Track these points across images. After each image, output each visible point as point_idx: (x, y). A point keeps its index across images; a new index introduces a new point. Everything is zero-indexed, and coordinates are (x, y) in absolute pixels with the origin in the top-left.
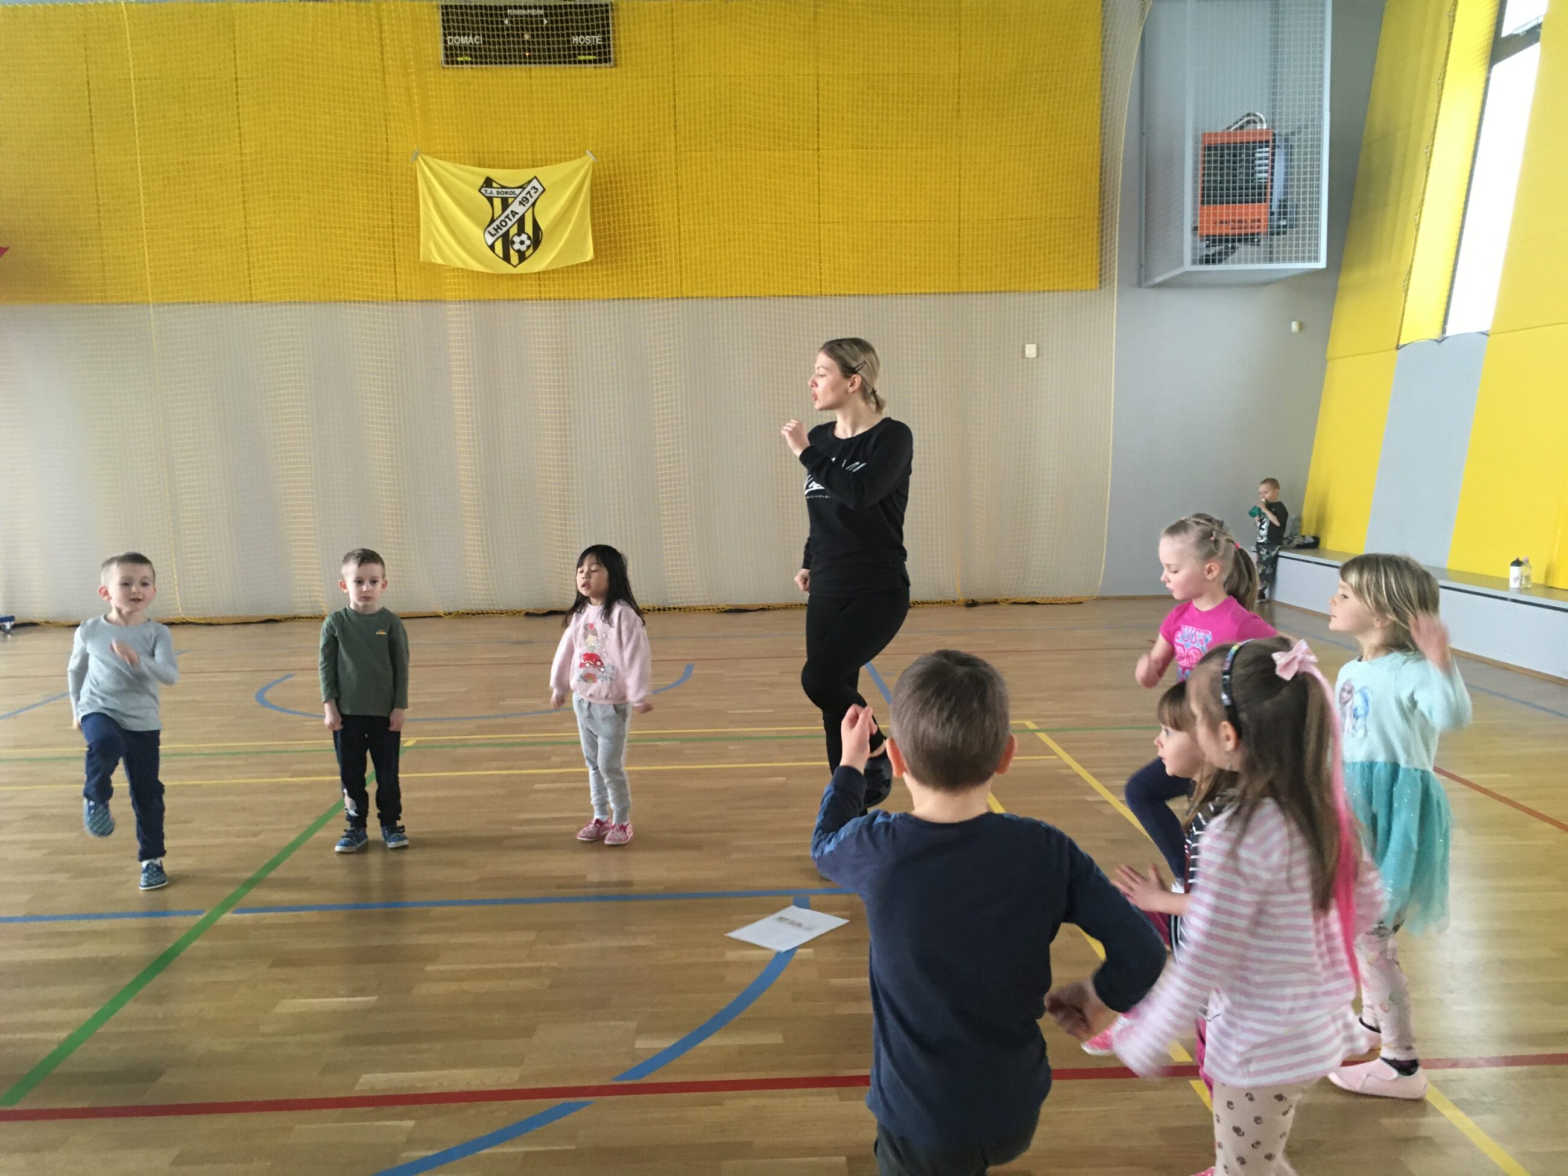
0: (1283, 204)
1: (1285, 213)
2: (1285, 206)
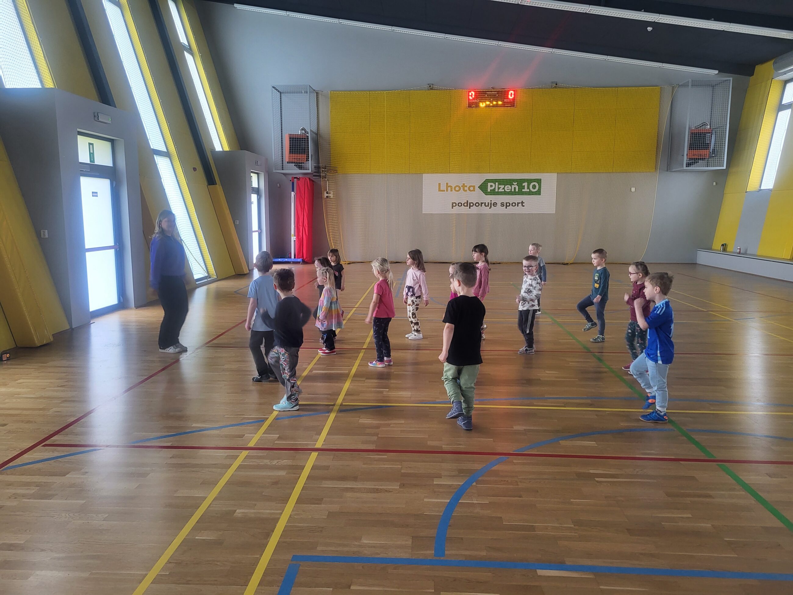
0: (714, 150)
1: (714, 153)
2: (714, 151)
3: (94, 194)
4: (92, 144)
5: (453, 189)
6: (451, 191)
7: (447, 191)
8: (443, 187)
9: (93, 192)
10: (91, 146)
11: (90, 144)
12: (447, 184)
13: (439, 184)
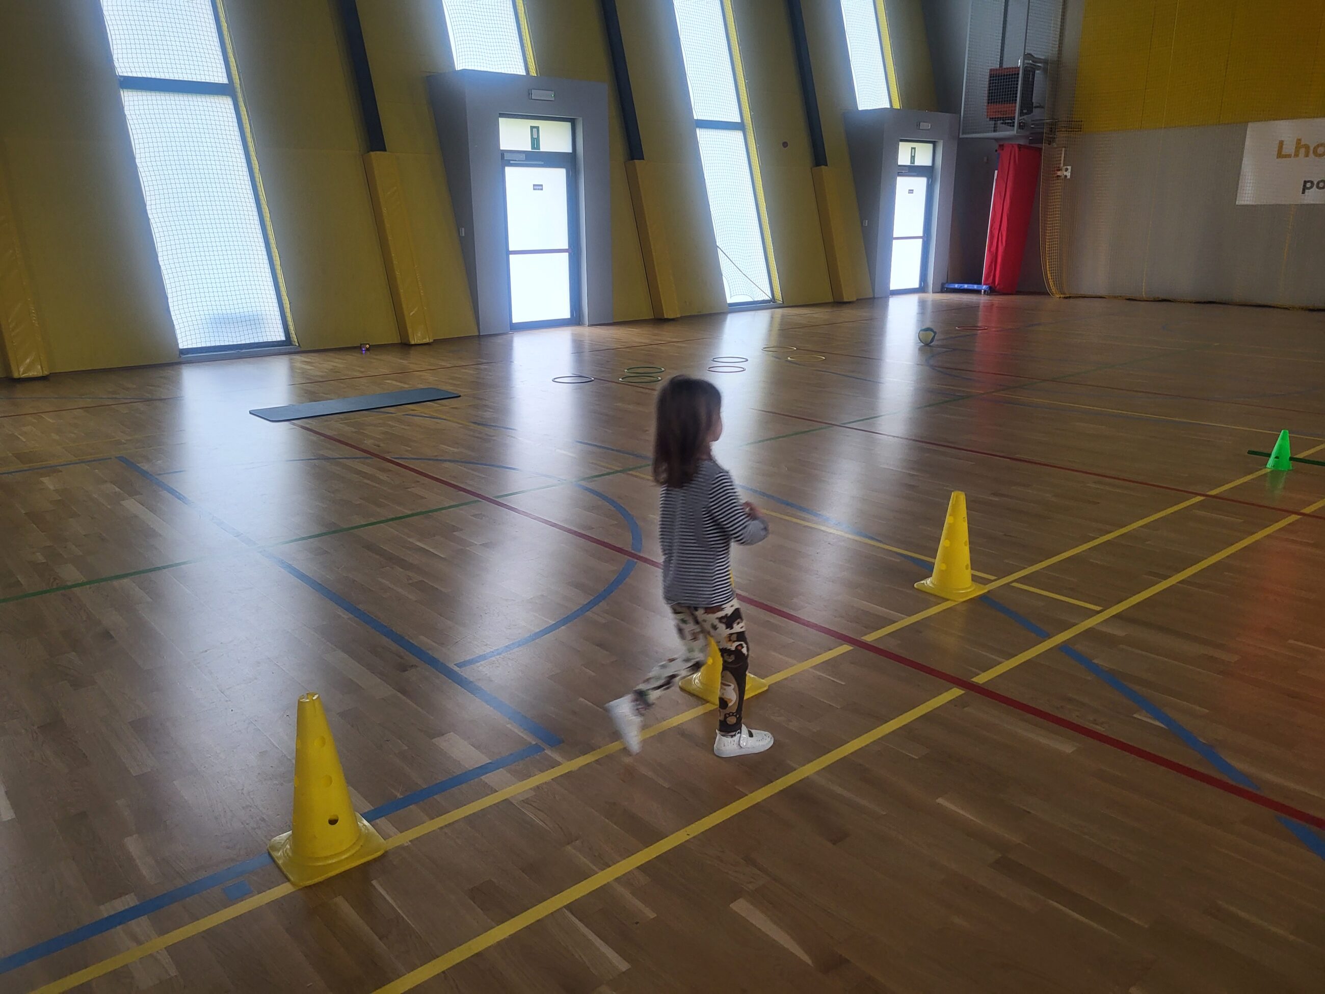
3: (535, 187)
4: (538, 128)
5: (1311, 152)
6: (1307, 155)
7: (1296, 155)
8: (1289, 148)
9: (534, 185)
10: (535, 130)
11: (532, 128)
12: (1299, 141)
13: (1281, 143)
